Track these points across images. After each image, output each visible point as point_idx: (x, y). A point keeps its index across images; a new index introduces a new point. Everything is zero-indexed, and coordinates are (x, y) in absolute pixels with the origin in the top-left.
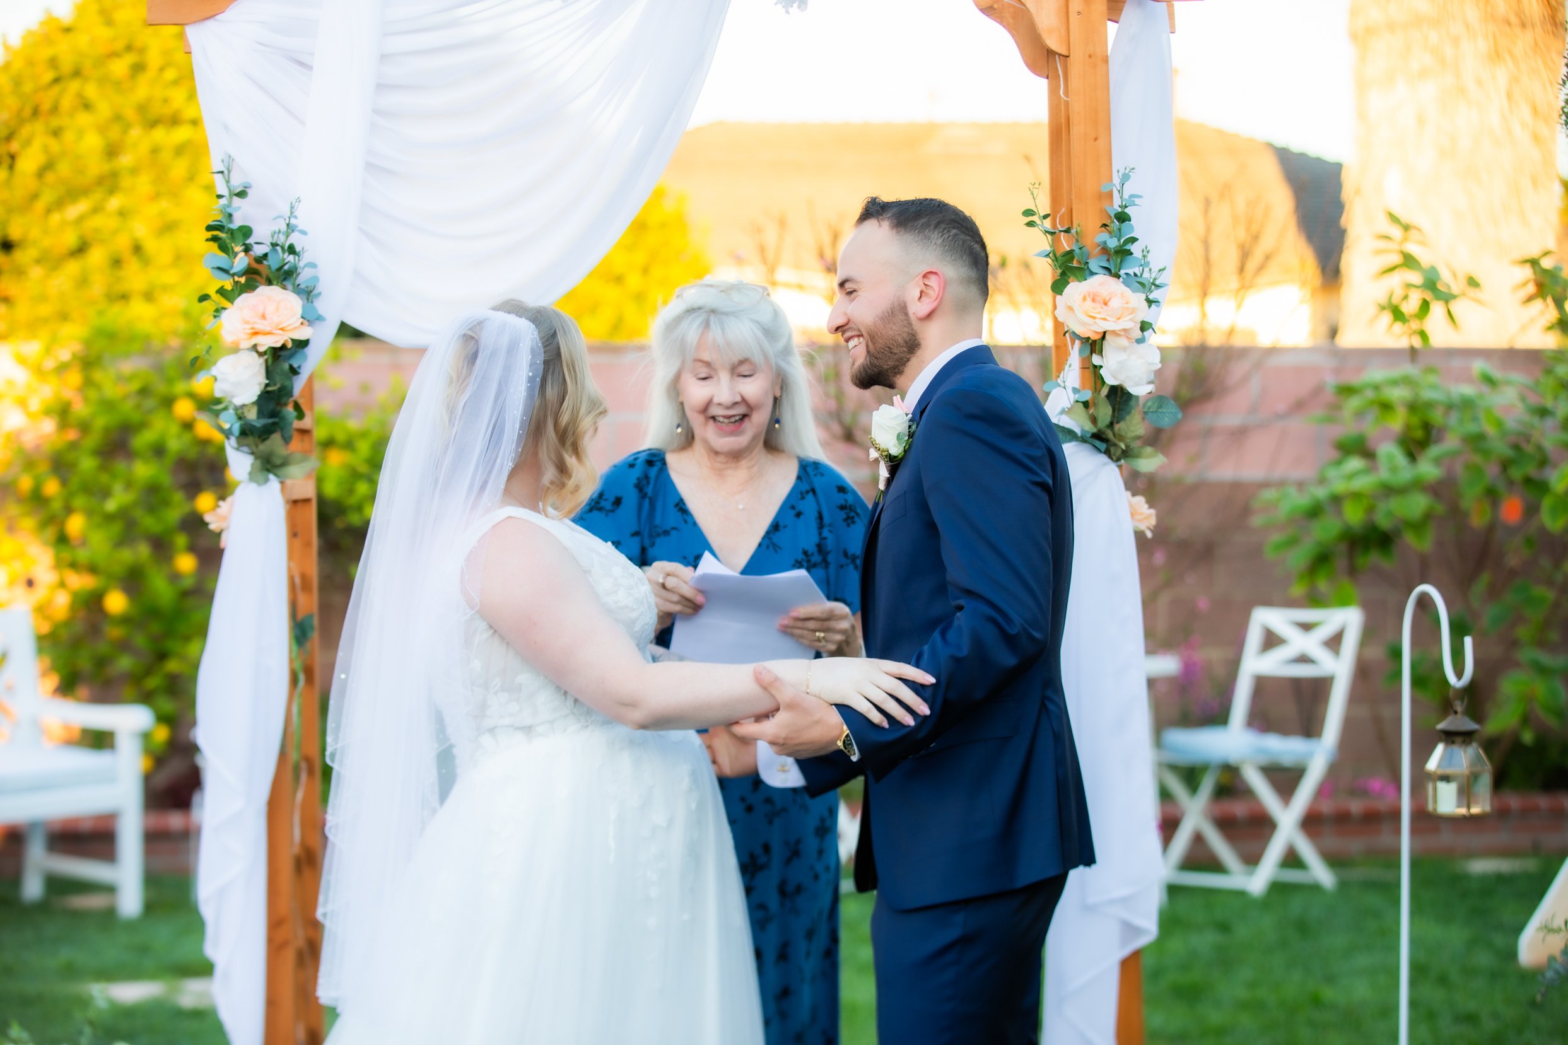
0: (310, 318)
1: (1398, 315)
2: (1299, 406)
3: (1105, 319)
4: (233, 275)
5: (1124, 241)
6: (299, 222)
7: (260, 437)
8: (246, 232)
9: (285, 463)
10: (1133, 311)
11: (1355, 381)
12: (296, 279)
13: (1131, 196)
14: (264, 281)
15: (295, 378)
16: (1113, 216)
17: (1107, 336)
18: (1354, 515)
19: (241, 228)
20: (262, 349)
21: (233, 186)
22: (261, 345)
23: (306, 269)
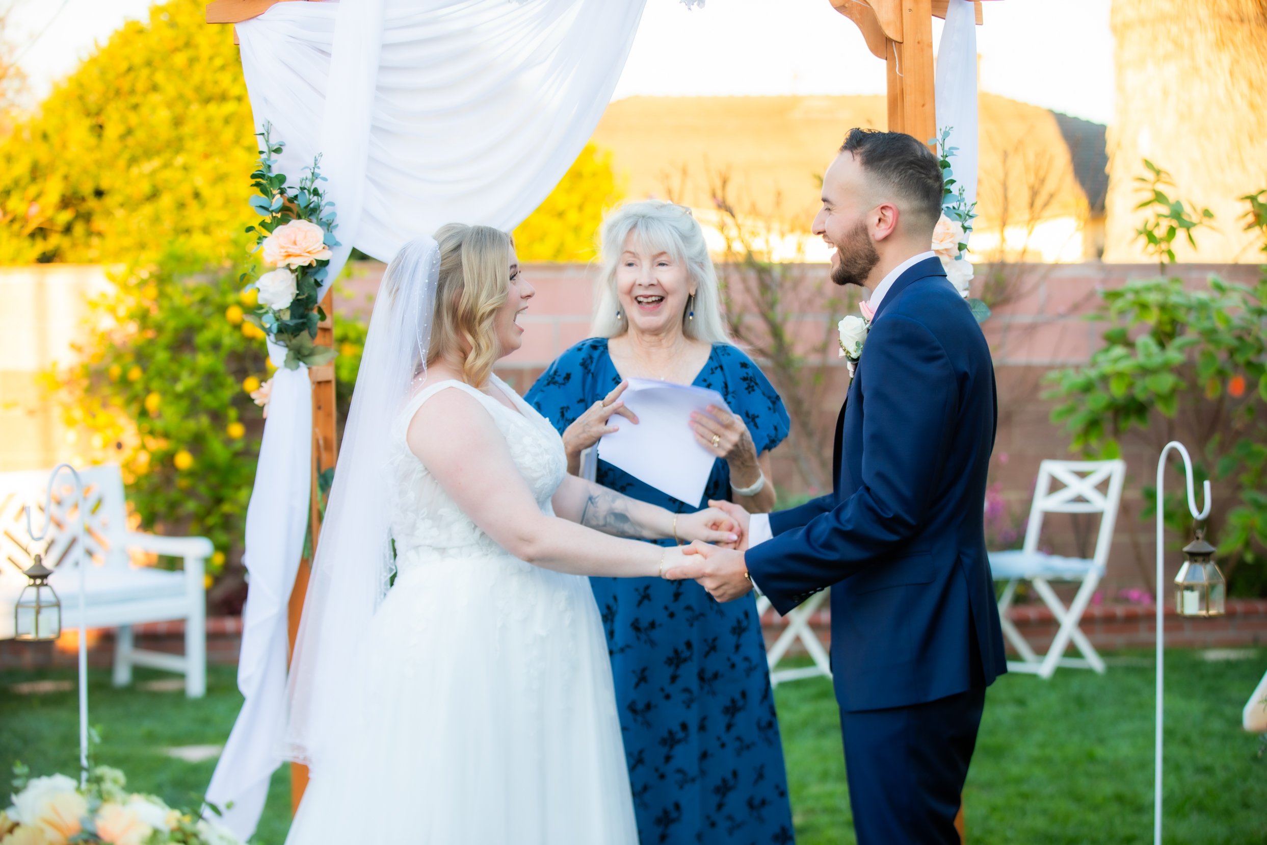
0: (330, 244)
1: (1151, 238)
2: (1075, 308)
4: (272, 212)
6: (321, 171)
7: (292, 334)
8: (281, 179)
9: (312, 354)
10: (953, 235)
11: (1120, 288)
12: (319, 214)
13: (950, 149)
14: (295, 216)
15: (318, 289)
18: (1118, 390)
19: (277, 176)
20: (293, 267)
21: (271, 144)
22: (293, 264)
23: (327, 207)
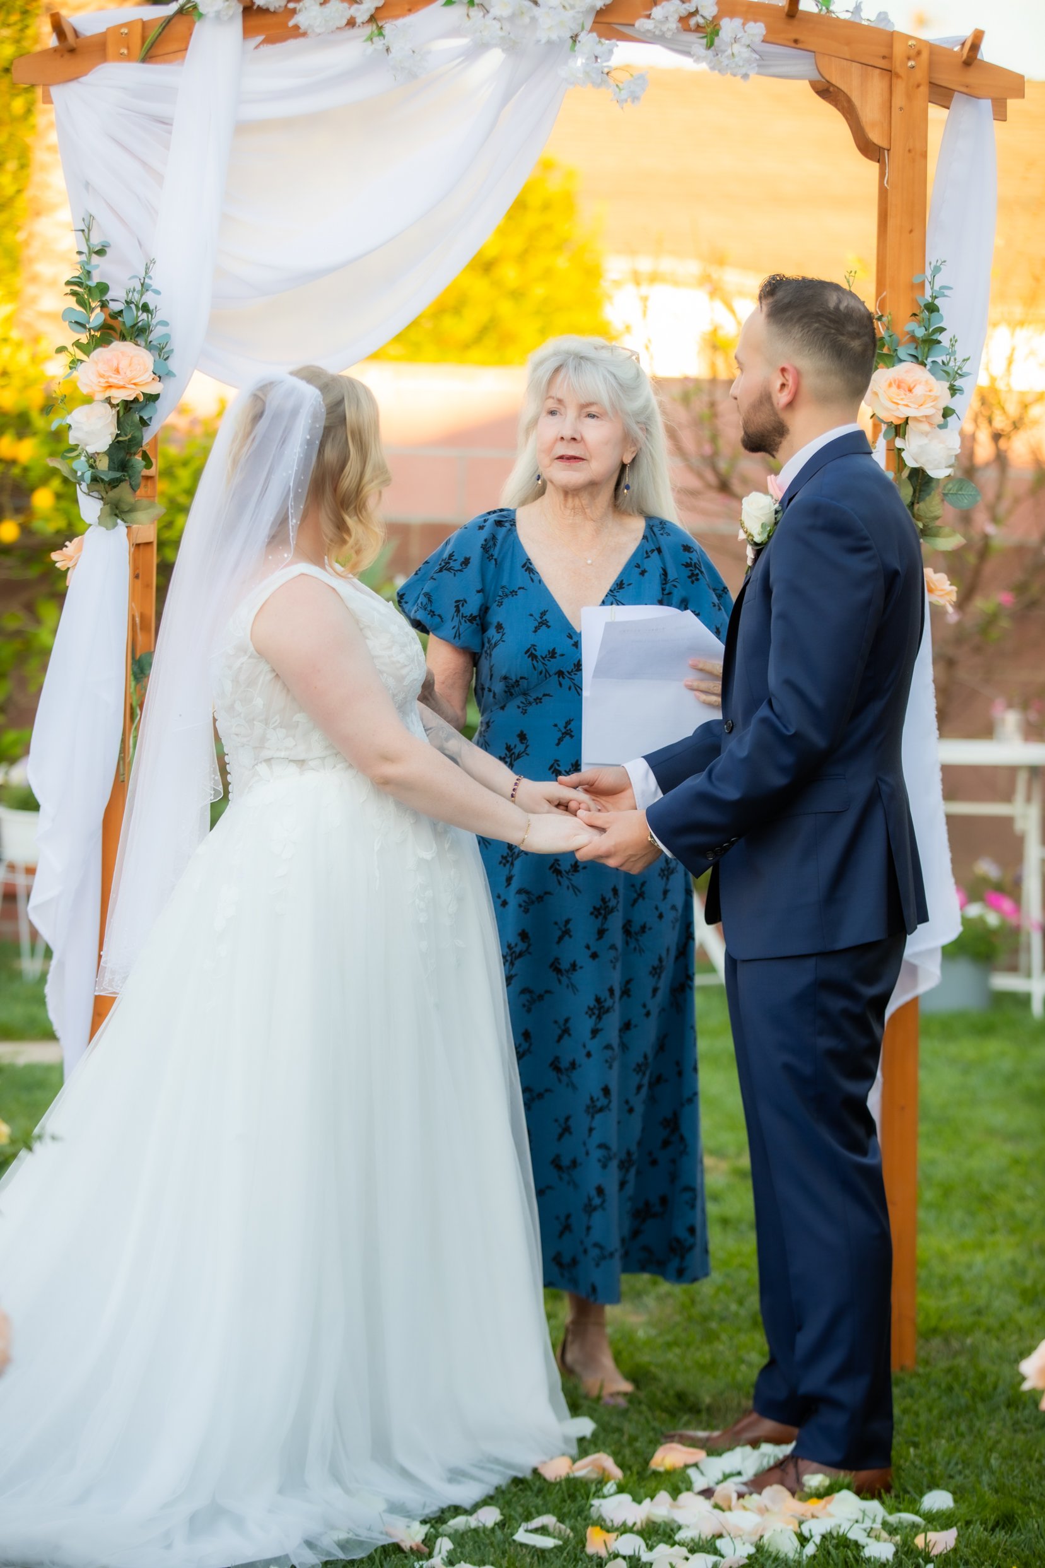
0: (161, 374)
3: (907, 406)
4: (89, 329)
5: (933, 330)
6: (154, 283)
7: (110, 485)
8: (103, 288)
9: (132, 510)
10: (936, 399)
12: (148, 336)
13: (942, 288)
14: (118, 336)
15: (145, 429)
16: (923, 307)
17: (909, 422)
19: (99, 285)
20: (115, 402)
21: (93, 245)
22: (114, 398)
23: (158, 327)
